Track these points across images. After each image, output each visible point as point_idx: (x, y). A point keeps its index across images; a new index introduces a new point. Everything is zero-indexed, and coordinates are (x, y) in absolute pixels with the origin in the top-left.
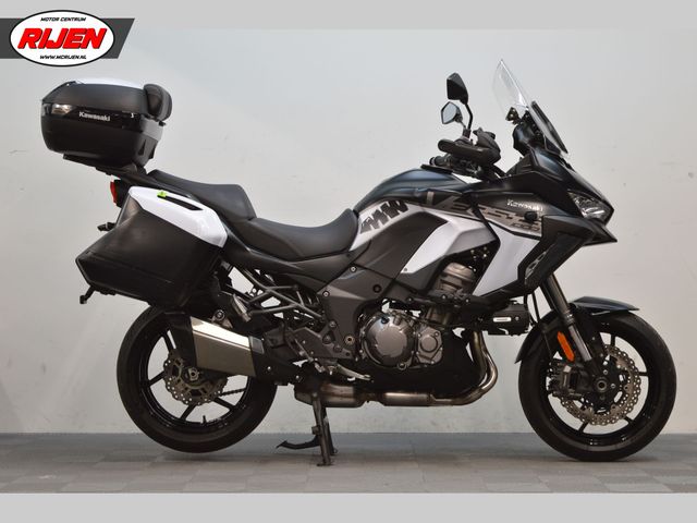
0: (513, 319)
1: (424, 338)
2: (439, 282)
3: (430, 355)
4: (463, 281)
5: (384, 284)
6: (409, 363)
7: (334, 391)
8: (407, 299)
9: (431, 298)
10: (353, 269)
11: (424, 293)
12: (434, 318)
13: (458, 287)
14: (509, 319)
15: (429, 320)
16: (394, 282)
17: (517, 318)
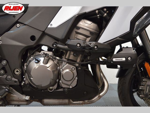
0: (127, 59)
1: (65, 71)
2: (74, 33)
3: (69, 83)
4: (91, 33)
5: (38, 35)
6: (55, 87)
7: (14, 98)
8: (53, 45)
9: (68, 45)
10: (18, 25)
11: (64, 41)
12: (72, 57)
13: (87, 37)
14: (124, 59)
15: (68, 60)
16: (44, 34)
17: (129, 58)
